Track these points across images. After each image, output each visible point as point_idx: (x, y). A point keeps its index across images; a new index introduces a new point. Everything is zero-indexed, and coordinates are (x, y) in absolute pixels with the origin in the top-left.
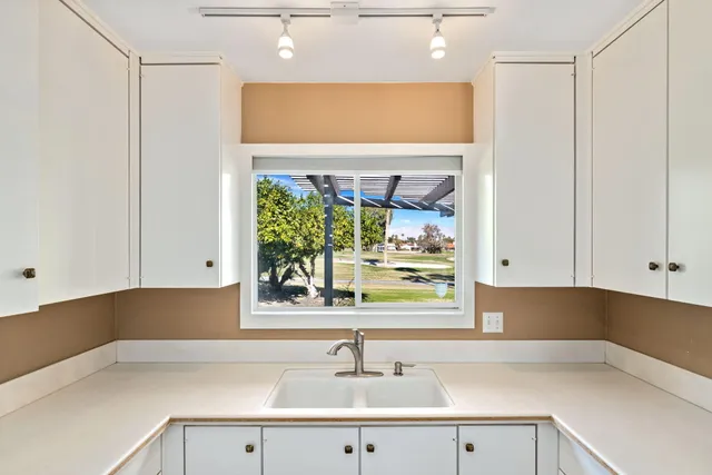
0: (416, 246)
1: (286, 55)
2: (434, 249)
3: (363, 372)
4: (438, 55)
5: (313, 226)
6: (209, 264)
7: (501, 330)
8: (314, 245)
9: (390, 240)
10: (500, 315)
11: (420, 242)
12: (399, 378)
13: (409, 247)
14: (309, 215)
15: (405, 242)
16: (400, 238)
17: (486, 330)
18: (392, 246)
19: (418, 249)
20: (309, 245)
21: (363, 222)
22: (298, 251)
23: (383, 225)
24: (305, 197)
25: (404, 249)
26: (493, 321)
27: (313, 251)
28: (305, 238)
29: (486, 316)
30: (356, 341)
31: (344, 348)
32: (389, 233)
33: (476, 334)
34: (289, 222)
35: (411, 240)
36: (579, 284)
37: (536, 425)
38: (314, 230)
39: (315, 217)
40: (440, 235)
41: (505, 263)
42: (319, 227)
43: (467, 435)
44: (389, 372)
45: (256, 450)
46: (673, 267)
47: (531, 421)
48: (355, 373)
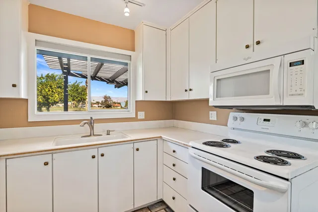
0: (100, 105)
2: (109, 106)
3: (94, 135)
4: (127, 14)
5: (49, 91)
6: (14, 86)
7: (144, 118)
8: (50, 101)
10: (143, 113)
11: (102, 103)
12: (108, 136)
13: (97, 106)
14: (46, 85)
15: (95, 104)
16: (93, 102)
17: (139, 118)
19: (101, 107)
24: (44, 76)
25: (95, 107)
26: (141, 115)
28: (44, 97)
29: (139, 113)
30: (91, 123)
31: (86, 125)
33: (135, 119)
35: (98, 103)
36: (167, 100)
37: (157, 140)
38: (49, 93)
39: (51, 86)
40: (111, 100)
41: (146, 92)
42: (53, 91)
43: (137, 145)
44: (104, 135)
45: (50, 164)
46: (191, 90)
47: (156, 139)
48: (90, 135)
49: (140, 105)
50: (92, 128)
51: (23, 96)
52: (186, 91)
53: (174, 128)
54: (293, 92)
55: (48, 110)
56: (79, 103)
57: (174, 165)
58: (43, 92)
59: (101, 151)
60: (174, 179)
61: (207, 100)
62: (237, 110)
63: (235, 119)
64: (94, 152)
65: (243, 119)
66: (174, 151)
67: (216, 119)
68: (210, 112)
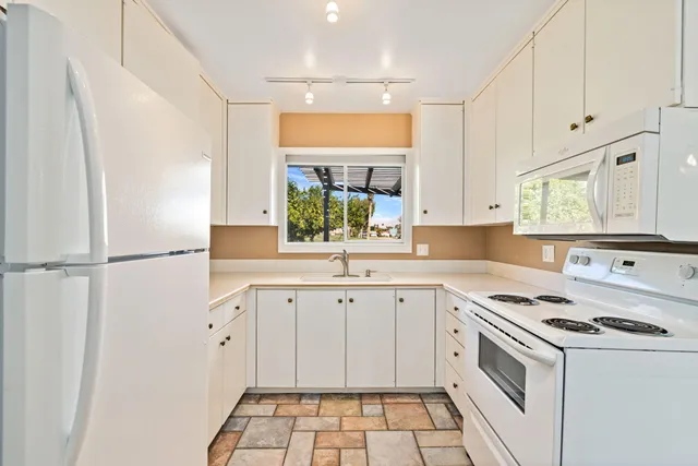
1: (309, 102)
3: (348, 275)
4: (386, 102)
6: (265, 212)
7: (427, 254)
9: (372, 229)
10: (426, 246)
12: (367, 277)
15: (385, 230)
16: (380, 227)
17: (418, 254)
18: (374, 233)
20: (310, 226)
21: (350, 209)
22: (301, 230)
23: (367, 217)
26: (423, 250)
27: (313, 230)
28: (307, 221)
29: (418, 246)
30: (345, 258)
31: (338, 260)
32: (372, 222)
33: (413, 256)
34: (295, 208)
36: (465, 224)
37: (435, 289)
38: (313, 215)
39: (315, 205)
41: (425, 212)
43: (400, 294)
44: (363, 275)
45: (294, 302)
46: (497, 206)
47: (434, 287)
48: (344, 276)
49: (419, 233)
50: (346, 265)
51: (273, 223)
52: (491, 208)
53: (487, 274)
54: (621, 211)
55: (312, 240)
56: (359, 230)
57: (456, 331)
58: (306, 214)
59: (351, 294)
60: (456, 354)
61: (510, 226)
62: (593, 245)
63: (575, 260)
64: (341, 294)
65: (588, 261)
66: (456, 309)
67: (552, 261)
68: (544, 247)
